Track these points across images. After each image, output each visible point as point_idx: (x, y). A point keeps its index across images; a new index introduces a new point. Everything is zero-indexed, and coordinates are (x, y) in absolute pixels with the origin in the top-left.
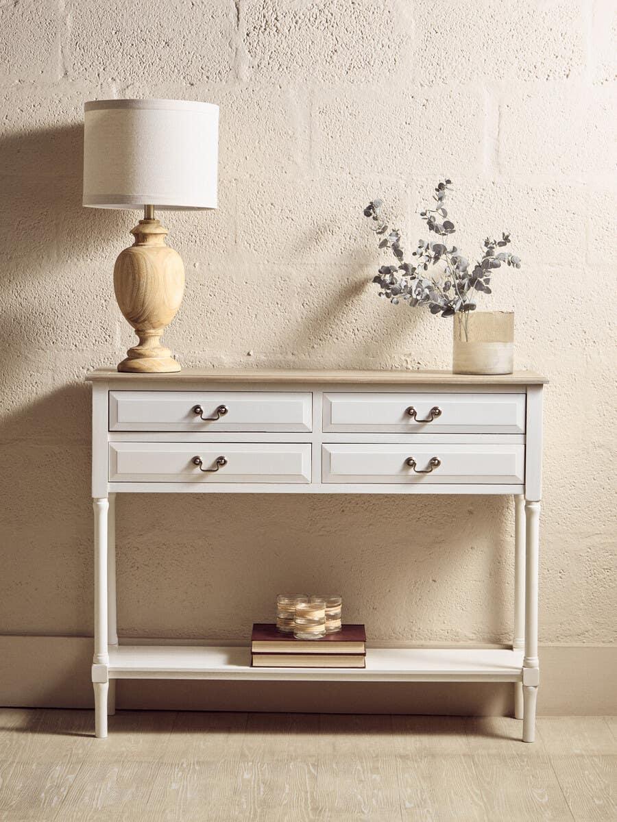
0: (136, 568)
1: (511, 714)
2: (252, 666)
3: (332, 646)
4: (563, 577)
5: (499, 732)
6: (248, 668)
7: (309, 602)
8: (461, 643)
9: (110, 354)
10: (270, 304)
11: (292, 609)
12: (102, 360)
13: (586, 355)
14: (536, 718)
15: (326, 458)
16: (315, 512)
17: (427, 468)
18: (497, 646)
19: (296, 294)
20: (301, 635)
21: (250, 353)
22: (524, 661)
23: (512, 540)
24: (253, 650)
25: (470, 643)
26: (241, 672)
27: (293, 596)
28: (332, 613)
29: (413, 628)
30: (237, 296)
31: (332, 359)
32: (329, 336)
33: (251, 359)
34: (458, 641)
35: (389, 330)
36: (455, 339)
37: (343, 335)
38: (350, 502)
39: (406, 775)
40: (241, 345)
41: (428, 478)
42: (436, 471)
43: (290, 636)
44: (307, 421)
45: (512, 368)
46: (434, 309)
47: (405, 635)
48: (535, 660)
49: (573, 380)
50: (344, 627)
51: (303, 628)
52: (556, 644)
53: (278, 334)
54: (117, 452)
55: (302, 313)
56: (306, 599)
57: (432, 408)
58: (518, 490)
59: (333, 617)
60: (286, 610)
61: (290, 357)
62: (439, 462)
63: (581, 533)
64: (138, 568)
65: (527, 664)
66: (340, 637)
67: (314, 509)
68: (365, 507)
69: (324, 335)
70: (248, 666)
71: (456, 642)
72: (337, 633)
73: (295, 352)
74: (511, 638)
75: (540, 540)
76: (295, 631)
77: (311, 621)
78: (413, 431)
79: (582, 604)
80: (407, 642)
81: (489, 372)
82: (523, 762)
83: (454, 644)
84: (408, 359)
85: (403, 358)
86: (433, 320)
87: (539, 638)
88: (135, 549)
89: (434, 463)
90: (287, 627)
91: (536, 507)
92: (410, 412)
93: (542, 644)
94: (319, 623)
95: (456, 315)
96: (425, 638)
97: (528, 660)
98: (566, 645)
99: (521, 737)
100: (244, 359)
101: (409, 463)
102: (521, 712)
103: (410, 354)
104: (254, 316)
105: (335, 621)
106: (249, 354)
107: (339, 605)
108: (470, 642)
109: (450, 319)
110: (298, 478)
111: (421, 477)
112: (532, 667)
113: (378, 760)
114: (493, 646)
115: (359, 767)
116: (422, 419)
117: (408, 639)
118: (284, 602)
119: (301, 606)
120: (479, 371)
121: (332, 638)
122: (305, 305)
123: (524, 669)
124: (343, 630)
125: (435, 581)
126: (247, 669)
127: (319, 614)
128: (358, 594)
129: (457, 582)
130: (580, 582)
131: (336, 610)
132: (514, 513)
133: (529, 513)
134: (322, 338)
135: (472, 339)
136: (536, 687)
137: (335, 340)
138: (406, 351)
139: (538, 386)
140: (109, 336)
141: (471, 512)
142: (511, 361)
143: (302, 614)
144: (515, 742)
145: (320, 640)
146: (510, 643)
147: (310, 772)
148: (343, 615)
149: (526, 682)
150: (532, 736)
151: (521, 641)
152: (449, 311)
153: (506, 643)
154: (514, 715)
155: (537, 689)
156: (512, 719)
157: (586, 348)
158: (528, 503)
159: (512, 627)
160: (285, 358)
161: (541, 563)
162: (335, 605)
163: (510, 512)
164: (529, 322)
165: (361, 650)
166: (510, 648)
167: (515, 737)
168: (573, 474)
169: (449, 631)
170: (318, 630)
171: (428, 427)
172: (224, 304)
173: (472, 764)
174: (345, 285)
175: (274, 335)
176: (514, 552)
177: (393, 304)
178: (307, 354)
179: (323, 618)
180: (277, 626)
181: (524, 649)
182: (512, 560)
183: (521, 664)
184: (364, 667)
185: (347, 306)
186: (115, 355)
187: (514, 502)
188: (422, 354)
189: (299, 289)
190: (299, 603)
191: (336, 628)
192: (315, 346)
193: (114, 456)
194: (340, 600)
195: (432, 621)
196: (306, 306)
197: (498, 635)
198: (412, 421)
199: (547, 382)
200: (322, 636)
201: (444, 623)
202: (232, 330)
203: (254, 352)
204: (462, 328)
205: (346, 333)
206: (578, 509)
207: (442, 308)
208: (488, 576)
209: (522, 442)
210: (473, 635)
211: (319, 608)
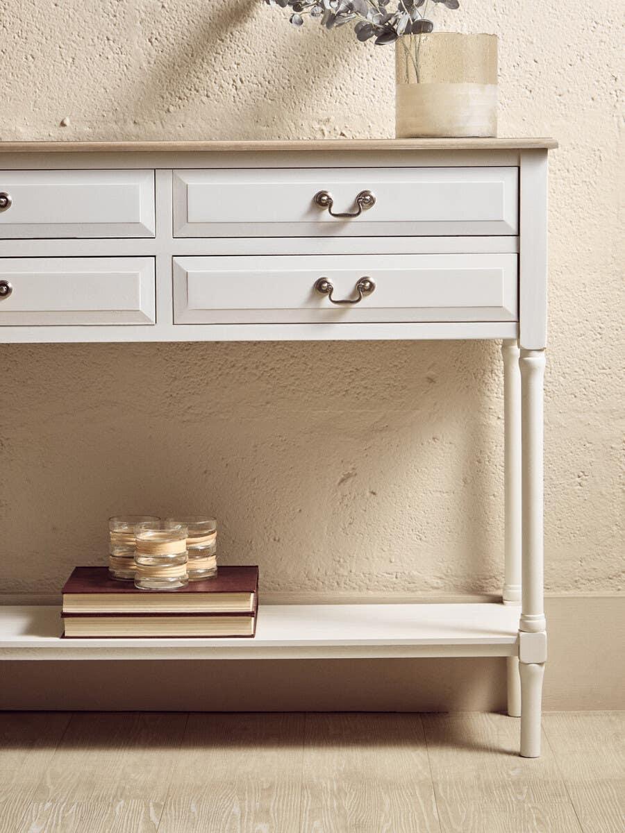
1: (501, 708)
2: (63, 637)
3: (201, 600)
4: (584, 483)
5: (481, 740)
6: (57, 640)
7: (162, 528)
8: (419, 594)
10: (96, 39)
11: (132, 541)
13: (617, 116)
14: (543, 715)
15: (179, 282)
16: (176, 383)
17: (353, 295)
18: (477, 598)
19: (138, 24)
20: (146, 583)
21: (66, 122)
22: (521, 620)
23: (500, 424)
24: (66, 610)
25: (433, 594)
26: (46, 647)
27: (135, 519)
28: (200, 547)
29: (341, 571)
30: (42, 28)
31: (199, 130)
32: (194, 92)
33: (67, 132)
34: (413, 591)
35: (292, 80)
36: (398, 82)
37: (216, 88)
38: (234, 366)
39: (317, 823)
40: (50, 108)
41: (354, 312)
42: (367, 301)
43: (128, 586)
44: (146, 217)
45: (495, 128)
46: (363, 33)
47: (326, 582)
48: (539, 619)
49: (597, 158)
50: (222, 570)
51: (149, 571)
52: (572, 593)
53: (110, 89)
55: (150, 54)
56: (157, 523)
57: (359, 192)
58: (508, 331)
59: (204, 553)
60: (122, 542)
61: (131, 128)
62: (372, 286)
63: (612, 411)
65: (525, 626)
66: (214, 587)
67: (175, 378)
68: (258, 374)
69: (186, 91)
70: (57, 636)
71: (410, 593)
72: (210, 580)
73: (139, 120)
74: (501, 584)
75: (545, 423)
76: (137, 578)
77: (165, 560)
78: (327, 233)
79: (615, 528)
80: (329, 594)
81: (456, 134)
82: (521, 793)
83: (409, 595)
84: (324, 127)
85: (317, 126)
86: (365, 62)
87: (546, 584)
89: (364, 287)
90: (126, 571)
91: (538, 360)
92: (321, 201)
93: (552, 594)
94: (177, 562)
95: (399, 40)
96: (360, 586)
97: (529, 619)
98: (591, 594)
99: (517, 748)
100: (55, 132)
101: (321, 288)
102: (516, 705)
103: (328, 120)
104: (71, 60)
105: (206, 559)
106: (63, 124)
107: (213, 532)
108: (435, 591)
109: (390, 46)
110: (132, 316)
111: (342, 312)
112: (533, 631)
113: (270, 796)
114: (471, 597)
115: (236, 810)
116: (342, 212)
117: (331, 587)
118: (120, 529)
119: (147, 535)
120: (438, 132)
121: (201, 588)
122: (153, 40)
123: (522, 634)
124: (218, 575)
125: (374, 494)
126: (55, 641)
127: (176, 548)
129: (410, 495)
130: (612, 491)
131: (208, 541)
132: (502, 379)
133: (527, 371)
134: (183, 96)
135: (426, 79)
136: (540, 664)
137: (205, 99)
138: (322, 115)
139: (539, 152)
141: (431, 380)
142: (494, 119)
143: (148, 548)
144: (506, 757)
145: (180, 591)
146: (499, 593)
147: (148, 820)
148: (219, 551)
149: (526, 656)
150: (537, 748)
151: (517, 589)
152: (387, 34)
153: (491, 593)
154: (507, 710)
155: (544, 667)
156: (504, 717)
157: (618, 105)
158: (525, 353)
159: (502, 566)
160: (122, 129)
161: (547, 462)
162: (206, 532)
163: (496, 378)
164: (523, 65)
165: (249, 606)
166: (499, 600)
167: (508, 748)
168: (599, 313)
169: (399, 575)
170: (175, 574)
171: (353, 225)
172: (21, 42)
173: (433, 800)
174: (219, 7)
175: (103, 90)
176: (503, 445)
177: (294, 25)
178: (158, 122)
179: (183, 555)
180: (110, 570)
181: (521, 602)
182: (499, 458)
183: (515, 627)
184: (252, 636)
185: (222, 41)
187: (502, 362)
188: (347, 118)
189: (143, 14)
190: (143, 529)
191: (208, 571)
192: (172, 109)
194: (214, 525)
195: (371, 559)
196: (156, 43)
197: (479, 580)
198: (326, 215)
199: (556, 146)
200: (182, 585)
201: (391, 562)
202: (35, 84)
203: (71, 121)
204: (410, 62)
205: (221, 86)
206: (608, 371)
207: (376, 30)
208: (462, 484)
209: (514, 249)
210: (439, 581)
211: (175, 536)
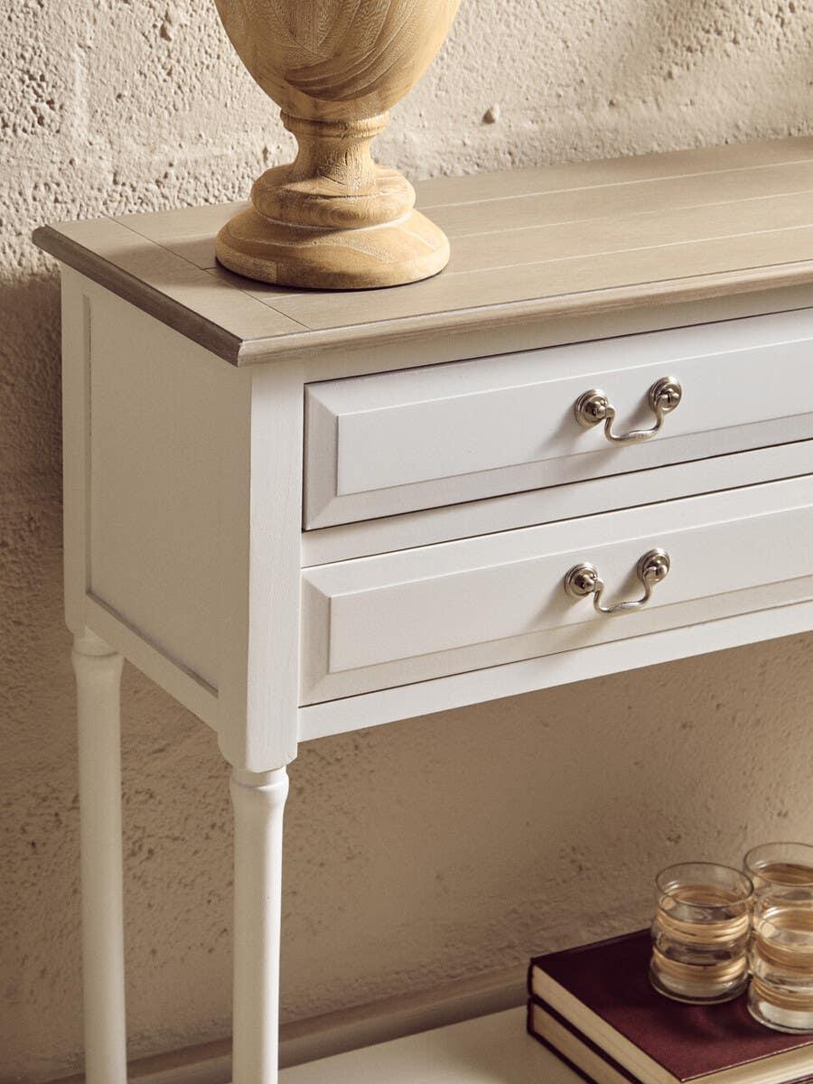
0: (144, 854)
9: (54, 169)
12: (29, 193)
21: (493, 115)
31: (717, 108)
32: (713, 36)
33: (495, 134)
37: (750, 23)
40: (467, 89)
53: (573, 42)
54: (330, 599)
61: (604, 115)
64: (151, 852)
69: (701, 34)
73: (619, 98)
88: (141, 797)
100: (474, 136)
106: (488, 119)
128: (745, 786)
134: (695, 45)
137: (730, 46)
140: (50, 103)
160: (591, 120)
175: (561, 45)
178: (650, 99)
186: (70, 171)
192: (676, 71)
193: (321, 610)
203: (503, 112)
205: (759, 21)
